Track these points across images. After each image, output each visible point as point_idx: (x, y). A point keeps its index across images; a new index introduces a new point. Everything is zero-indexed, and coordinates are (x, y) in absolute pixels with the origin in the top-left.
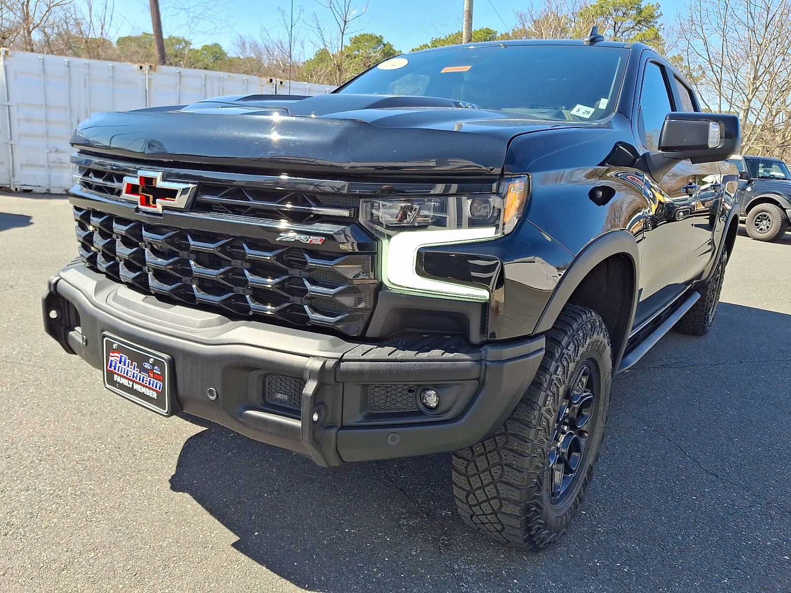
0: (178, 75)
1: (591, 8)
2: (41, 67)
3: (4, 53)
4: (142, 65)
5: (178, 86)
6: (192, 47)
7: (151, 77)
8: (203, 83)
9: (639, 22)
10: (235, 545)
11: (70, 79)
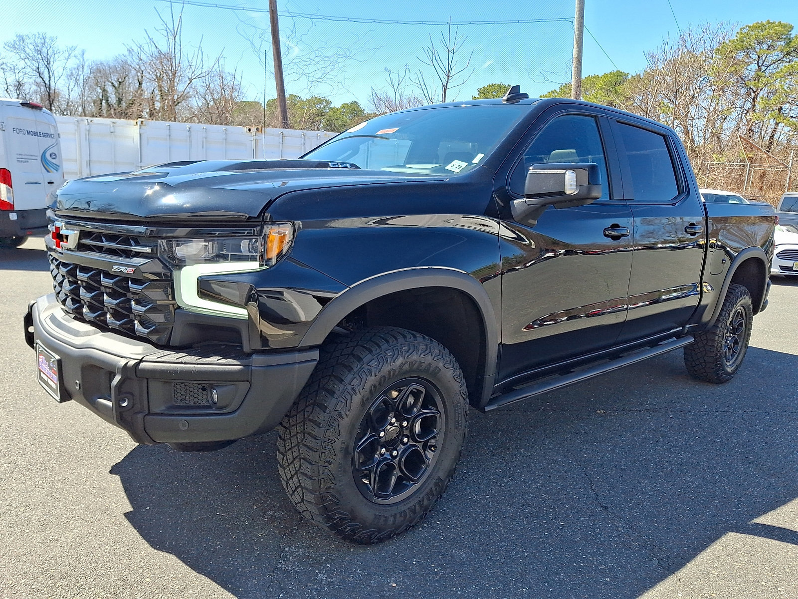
0: (281, 135)
1: (729, 44)
2: (168, 133)
3: (140, 123)
4: (250, 127)
5: (281, 144)
6: (332, 106)
7: (258, 138)
8: (302, 142)
9: (788, 54)
10: (126, 515)
11: (190, 141)
